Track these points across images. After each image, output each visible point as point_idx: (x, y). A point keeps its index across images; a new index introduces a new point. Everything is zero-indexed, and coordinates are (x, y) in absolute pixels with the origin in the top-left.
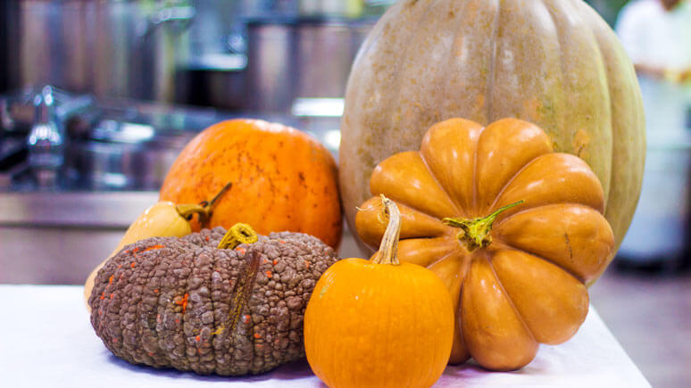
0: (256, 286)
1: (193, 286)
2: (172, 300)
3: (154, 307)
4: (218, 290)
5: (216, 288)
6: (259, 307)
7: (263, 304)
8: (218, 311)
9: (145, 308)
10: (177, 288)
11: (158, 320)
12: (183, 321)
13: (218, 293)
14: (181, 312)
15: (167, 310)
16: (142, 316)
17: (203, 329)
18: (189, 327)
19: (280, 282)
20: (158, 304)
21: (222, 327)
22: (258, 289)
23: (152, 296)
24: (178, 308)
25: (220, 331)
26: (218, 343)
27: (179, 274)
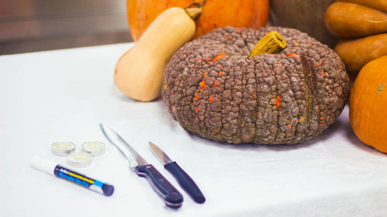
0: (319, 84)
1: (283, 90)
2: (269, 102)
3: (255, 107)
4: (299, 90)
5: (297, 89)
6: (324, 99)
7: (326, 96)
8: (302, 106)
9: (249, 109)
10: (271, 92)
11: (260, 116)
12: (279, 116)
13: (300, 92)
14: (277, 110)
15: (267, 110)
16: (246, 114)
17: (293, 120)
18: (284, 120)
19: (330, 78)
20: (258, 105)
21: (303, 116)
22: (321, 86)
23: (252, 100)
24: (275, 107)
25: (302, 119)
26: (301, 128)
27: (269, 81)
